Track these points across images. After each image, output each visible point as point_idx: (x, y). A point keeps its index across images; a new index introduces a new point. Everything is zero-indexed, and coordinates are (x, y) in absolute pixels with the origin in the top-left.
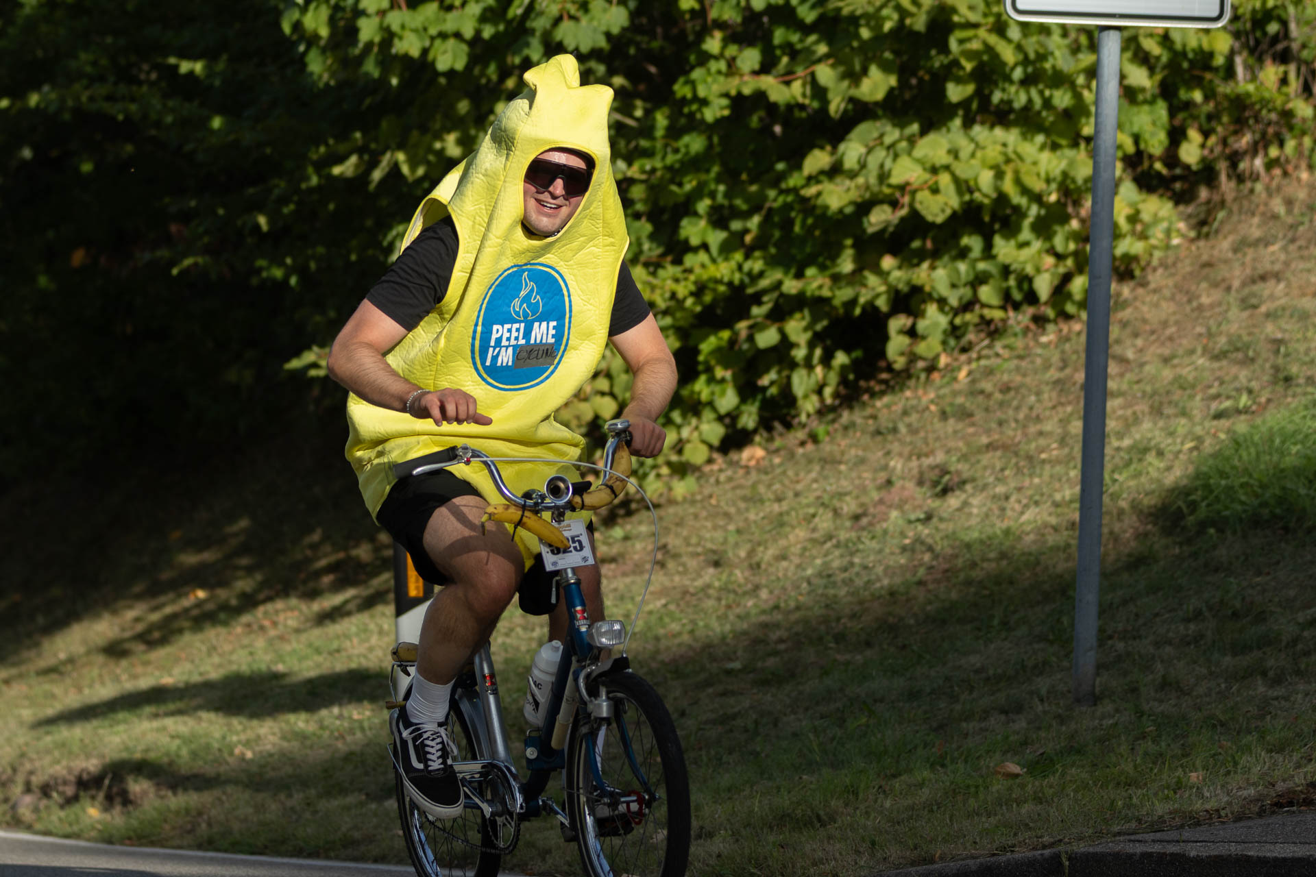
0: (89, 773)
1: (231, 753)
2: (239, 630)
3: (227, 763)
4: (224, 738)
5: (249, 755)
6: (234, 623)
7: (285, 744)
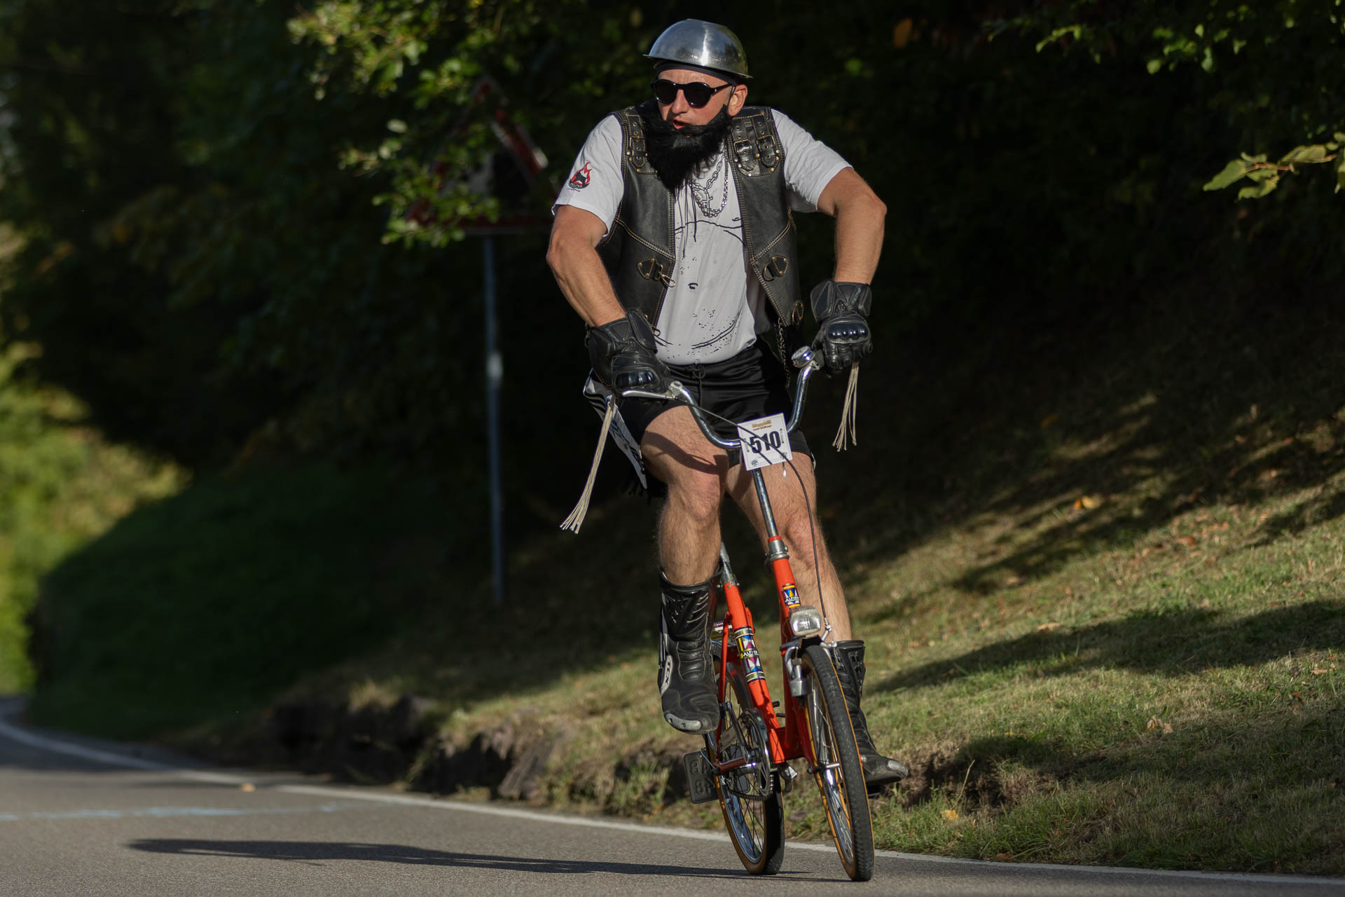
0: (942, 760)
1: (1143, 728)
2: (1145, 552)
3: (1139, 742)
4: (1131, 706)
5: (1168, 728)
6: (1138, 544)
7: (1218, 713)
